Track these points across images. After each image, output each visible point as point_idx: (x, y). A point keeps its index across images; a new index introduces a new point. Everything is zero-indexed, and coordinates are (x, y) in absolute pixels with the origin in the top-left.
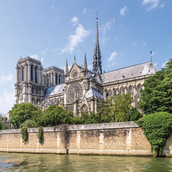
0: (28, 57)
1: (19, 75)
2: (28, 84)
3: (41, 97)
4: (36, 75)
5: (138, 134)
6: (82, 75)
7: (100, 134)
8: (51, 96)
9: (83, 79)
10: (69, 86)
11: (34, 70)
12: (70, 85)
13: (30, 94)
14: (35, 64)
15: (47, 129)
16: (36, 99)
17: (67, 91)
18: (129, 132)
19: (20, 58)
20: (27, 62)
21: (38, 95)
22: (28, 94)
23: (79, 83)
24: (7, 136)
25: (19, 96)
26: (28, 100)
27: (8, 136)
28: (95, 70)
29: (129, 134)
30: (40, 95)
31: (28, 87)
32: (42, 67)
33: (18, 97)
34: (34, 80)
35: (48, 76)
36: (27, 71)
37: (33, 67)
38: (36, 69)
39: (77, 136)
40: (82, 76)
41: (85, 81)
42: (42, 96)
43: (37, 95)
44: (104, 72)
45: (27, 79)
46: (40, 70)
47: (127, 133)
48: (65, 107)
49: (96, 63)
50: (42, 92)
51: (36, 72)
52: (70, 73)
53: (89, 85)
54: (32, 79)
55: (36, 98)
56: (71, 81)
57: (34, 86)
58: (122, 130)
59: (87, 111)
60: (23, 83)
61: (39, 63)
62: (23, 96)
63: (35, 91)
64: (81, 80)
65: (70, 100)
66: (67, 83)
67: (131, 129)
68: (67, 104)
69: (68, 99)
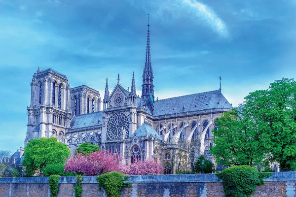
2: (47, 108)
5: (215, 191)
6: (129, 102)
7: (165, 189)
8: (81, 129)
9: (130, 108)
14: (59, 81)
15: (89, 179)
16: (58, 133)
18: (203, 188)
23: (123, 113)
26: (46, 132)
27: (28, 186)
29: (203, 191)
30: (64, 127)
31: (47, 113)
32: (69, 86)
33: (32, 127)
34: (57, 104)
35: (76, 98)
37: (56, 85)
38: (60, 87)
39: (132, 190)
40: (128, 104)
41: (133, 110)
42: (68, 129)
43: (60, 126)
44: (157, 99)
46: (66, 89)
47: (201, 189)
49: (147, 86)
51: (60, 93)
54: (53, 102)
55: (58, 130)
56: (113, 109)
57: (56, 111)
58: (194, 185)
59: (139, 155)
60: (41, 107)
61: (65, 80)
63: (57, 119)
64: (127, 109)
65: (111, 137)
66: (107, 113)
67: (206, 184)
68: (105, 143)
69: (107, 136)
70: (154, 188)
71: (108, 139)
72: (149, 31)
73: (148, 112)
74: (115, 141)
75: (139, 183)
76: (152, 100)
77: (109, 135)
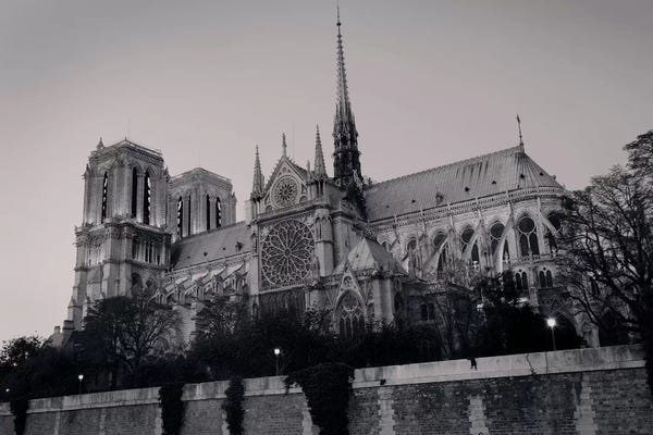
0: (125, 141)
1: (94, 197)
2: (120, 227)
3: (160, 270)
4: (147, 195)
5: (618, 395)
6: (311, 194)
7: (470, 397)
8: (195, 268)
9: (314, 207)
10: (265, 232)
11: (141, 181)
12: (272, 227)
13: (126, 261)
14: (143, 164)
17: (261, 248)
18: (579, 389)
19: (98, 143)
20: (122, 157)
22: (119, 263)
23: (299, 220)
24: (99, 417)
25: (87, 271)
26: (118, 281)
27: (103, 417)
28: (342, 176)
29: (581, 396)
30: (156, 266)
31: (120, 238)
32: (166, 172)
33: (84, 273)
34: (141, 214)
35: (180, 199)
36: (120, 185)
37: (140, 174)
38: (147, 178)
39: (378, 407)
40: (309, 199)
41: (320, 213)
42: (165, 269)
43: (148, 263)
44: (370, 182)
46: (160, 180)
48: (255, 305)
49: (345, 156)
50: (163, 256)
51: (147, 189)
52: (270, 190)
53: (333, 228)
55: (144, 275)
56: (275, 214)
57: (139, 231)
59: (358, 317)
60: (106, 226)
61: (159, 160)
62: (102, 270)
63: (142, 250)
64: (307, 209)
65: (272, 279)
66: (260, 223)
67: (586, 378)
68: (260, 295)
69: (263, 278)
70: (440, 396)
71: (265, 285)
72: (340, 36)
73: (355, 212)
74: (282, 288)
75: (397, 386)
76: (360, 185)
77: (268, 274)
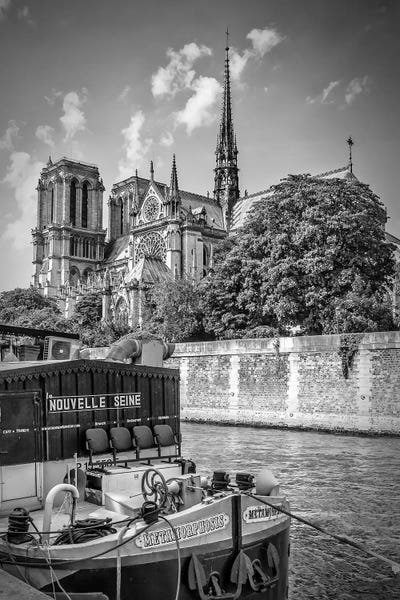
0: (64, 160)
1: (45, 206)
2: (60, 230)
3: (96, 263)
4: (85, 204)
6: (165, 212)
8: (119, 263)
9: (167, 223)
10: (138, 240)
11: (79, 192)
12: (142, 237)
13: (65, 257)
14: (81, 178)
16: (81, 272)
17: (135, 254)
19: (48, 161)
20: (61, 174)
21: (88, 259)
22: (60, 259)
23: (159, 232)
25: (41, 263)
26: (60, 273)
28: (219, 190)
30: (93, 260)
31: (60, 239)
32: (101, 184)
34: (79, 219)
35: (122, 203)
36: (60, 197)
37: (77, 185)
38: (85, 189)
41: (171, 227)
42: (99, 263)
43: (85, 259)
44: (246, 194)
45: (59, 219)
46: (97, 190)
50: (98, 252)
51: (85, 198)
52: (142, 208)
53: (182, 239)
54: (72, 216)
55: (81, 268)
56: (144, 227)
57: (77, 234)
60: (50, 229)
62: (48, 264)
63: (80, 248)
64: (163, 224)
66: (135, 234)
